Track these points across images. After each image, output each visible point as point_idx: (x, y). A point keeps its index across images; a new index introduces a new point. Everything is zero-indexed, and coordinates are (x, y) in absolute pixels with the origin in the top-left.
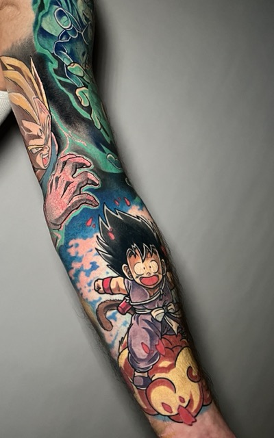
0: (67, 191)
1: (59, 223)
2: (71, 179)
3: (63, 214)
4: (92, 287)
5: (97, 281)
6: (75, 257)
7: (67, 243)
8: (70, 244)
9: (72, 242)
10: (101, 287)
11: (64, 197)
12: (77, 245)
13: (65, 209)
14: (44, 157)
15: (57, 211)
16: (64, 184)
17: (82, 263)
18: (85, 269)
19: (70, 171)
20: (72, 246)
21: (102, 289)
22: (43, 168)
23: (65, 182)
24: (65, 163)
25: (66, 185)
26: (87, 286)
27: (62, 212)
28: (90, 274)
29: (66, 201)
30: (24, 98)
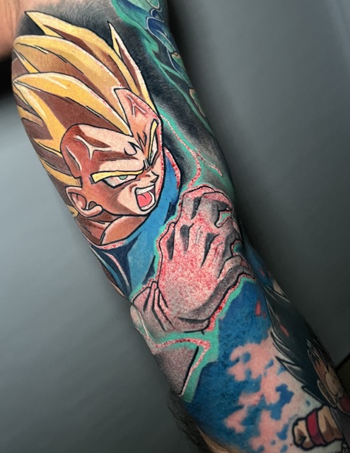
0: (211, 252)
1: (203, 318)
2: (215, 230)
3: (212, 298)
4: (290, 439)
5: (296, 424)
6: (245, 382)
7: (225, 355)
8: (233, 356)
9: (237, 353)
10: (306, 434)
11: (207, 263)
12: (247, 357)
13: (213, 286)
14: (139, 192)
15: (198, 293)
16: (203, 239)
17: (261, 391)
18: (268, 403)
19: (209, 216)
20: (237, 360)
21: (308, 440)
22: (139, 212)
23: (205, 234)
24: (198, 201)
25: (207, 240)
26: (277, 439)
27: (209, 292)
28: (280, 412)
29: (213, 271)
30: (84, 87)
